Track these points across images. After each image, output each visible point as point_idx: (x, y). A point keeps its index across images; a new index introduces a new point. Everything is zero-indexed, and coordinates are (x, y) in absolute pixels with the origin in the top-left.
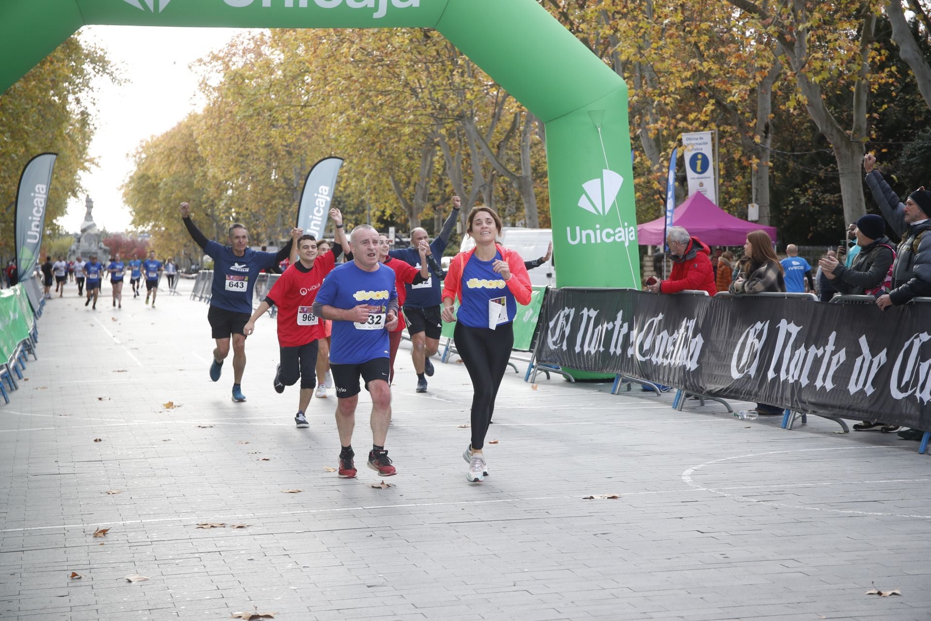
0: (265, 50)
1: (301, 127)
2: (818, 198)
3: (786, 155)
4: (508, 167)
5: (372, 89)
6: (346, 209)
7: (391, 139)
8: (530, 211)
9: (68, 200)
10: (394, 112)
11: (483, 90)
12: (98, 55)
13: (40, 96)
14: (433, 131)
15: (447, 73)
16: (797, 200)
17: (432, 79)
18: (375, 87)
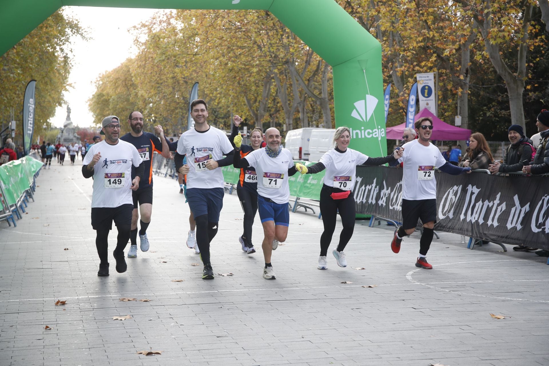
0: (173, 21)
1: (193, 67)
2: (497, 113)
3: (479, 87)
4: (314, 92)
5: (235, 45)
6: (219, 115)
7: (245, 75)
8: (327, 118)
9: (56, 108)
10: (247, 59)
11: (300, 47)
12: (74, 23)
13: (40, 47)
14: (270, 71)
15: (279, 37)
16: (485, 114)
17: (270, 40)
18: (236, 44)
